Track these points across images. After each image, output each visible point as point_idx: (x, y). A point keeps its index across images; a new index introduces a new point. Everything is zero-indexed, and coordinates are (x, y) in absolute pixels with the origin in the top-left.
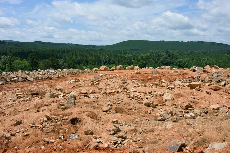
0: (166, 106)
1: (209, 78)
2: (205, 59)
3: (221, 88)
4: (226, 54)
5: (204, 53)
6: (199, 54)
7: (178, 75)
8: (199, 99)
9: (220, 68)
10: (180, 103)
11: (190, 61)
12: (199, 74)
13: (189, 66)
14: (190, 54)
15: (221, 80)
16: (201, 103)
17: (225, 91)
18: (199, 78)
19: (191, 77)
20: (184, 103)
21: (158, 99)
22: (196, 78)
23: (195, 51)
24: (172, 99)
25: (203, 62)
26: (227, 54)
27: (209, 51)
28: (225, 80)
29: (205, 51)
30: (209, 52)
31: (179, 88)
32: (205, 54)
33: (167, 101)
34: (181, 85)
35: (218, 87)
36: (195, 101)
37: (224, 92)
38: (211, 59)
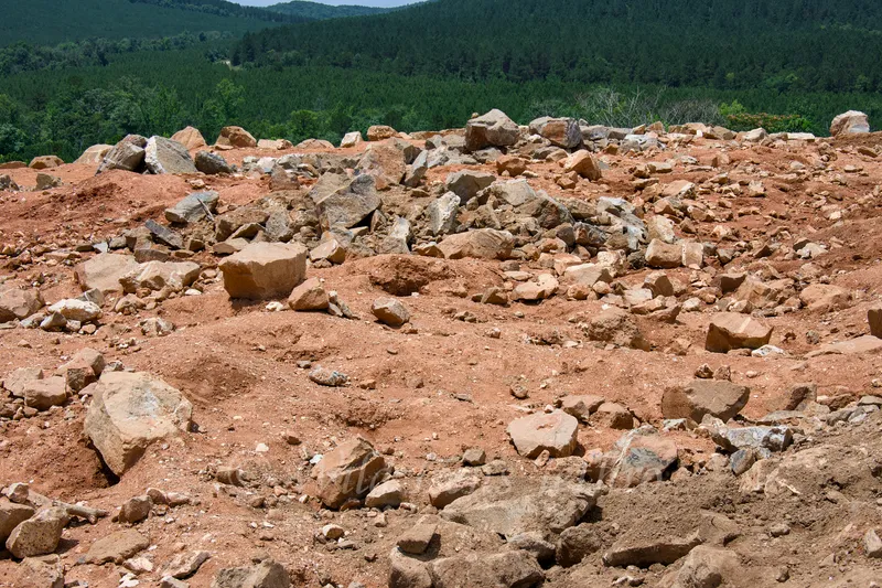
0: (181, 516)
1: (284, 208)
2: (119, 97)
3: (439, 269)
4: (228, 62)
5: (101, 56)
6: (73, 63)
7: (47, 207)
8: (372, 387)
9: (263, 143)
10: (262, 447)
11: (26, 118)
12: (197, 188)
13: (19, 145)
14: (16, 67)
15: (377, 214)
16: (406, 417)
17: (462, 289)
18: (215, 212)
19: (153, 213)
20: (294, 442)
21: (35, 453)
22: (194, 219)
23: (46, 49)
24: (184, 426)
25: (107, 118)
26: (235, 62)
27: (126, 42)
28: (397, 210)
29: (102, 42)
30: (131, 50)
31: (143, 306)
32: (105, 63)
33: (150, 455)
34: (144, 284)
35: (416, 269)
36: (358, 403)
37: (463, 296)
38: (150, 93)
